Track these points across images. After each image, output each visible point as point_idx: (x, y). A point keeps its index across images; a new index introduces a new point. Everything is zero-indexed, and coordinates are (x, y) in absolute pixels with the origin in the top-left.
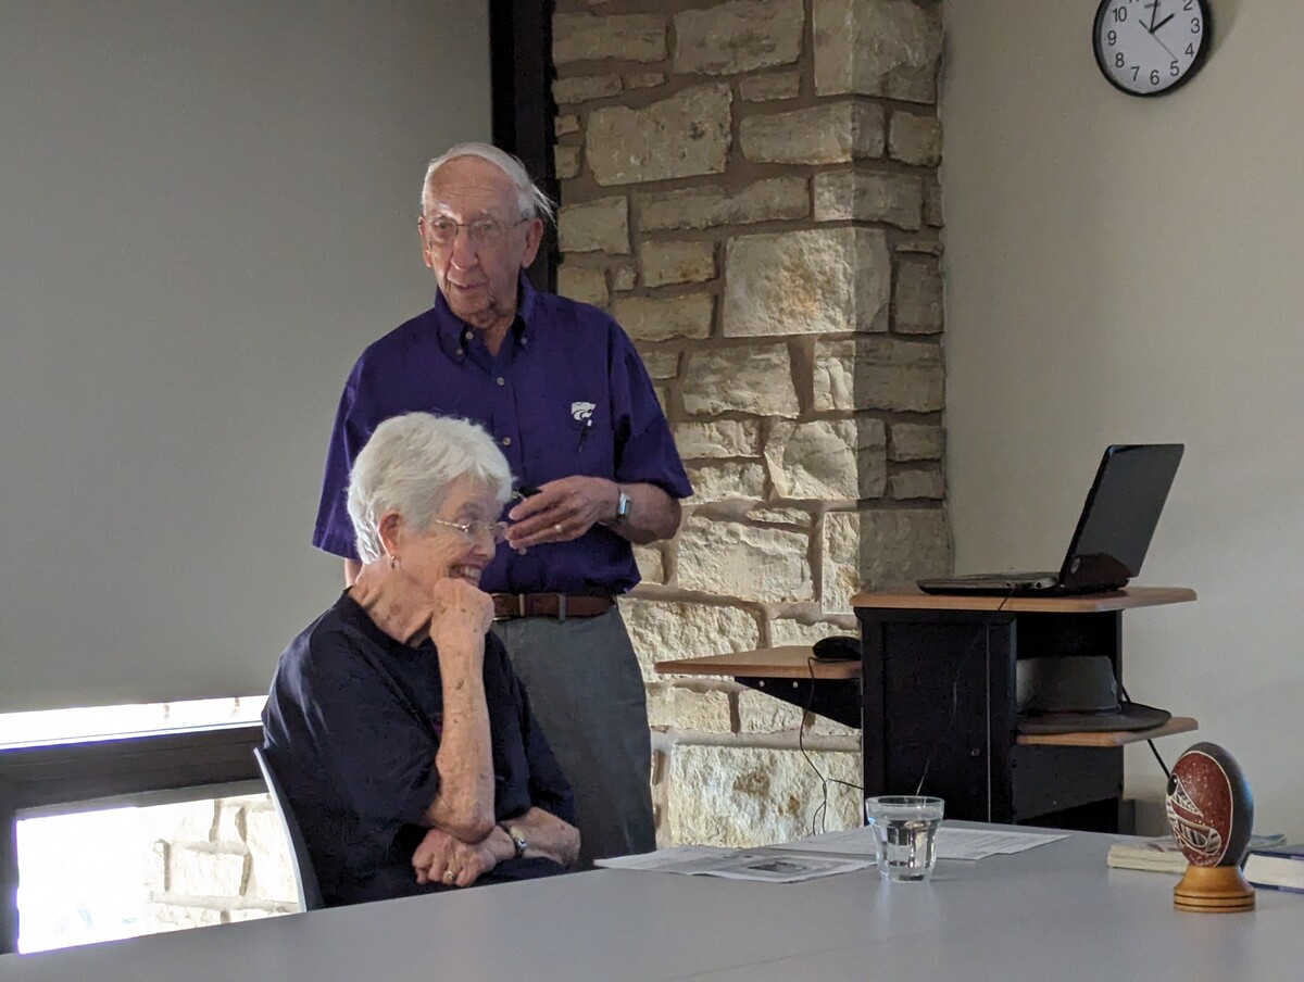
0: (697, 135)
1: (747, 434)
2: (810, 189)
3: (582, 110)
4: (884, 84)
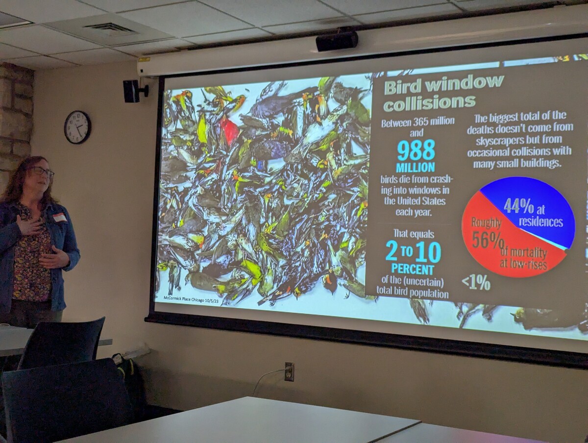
4: (12, 135)
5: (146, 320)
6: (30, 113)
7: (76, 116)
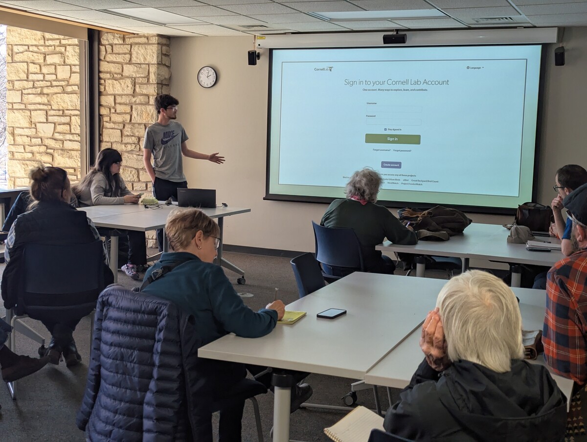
0: (128, 87)
2: (149, 98)
3: (105, 79)
4: (162, 82)
5: (264, 199)
6: (169, 66)
7: (207, 69)
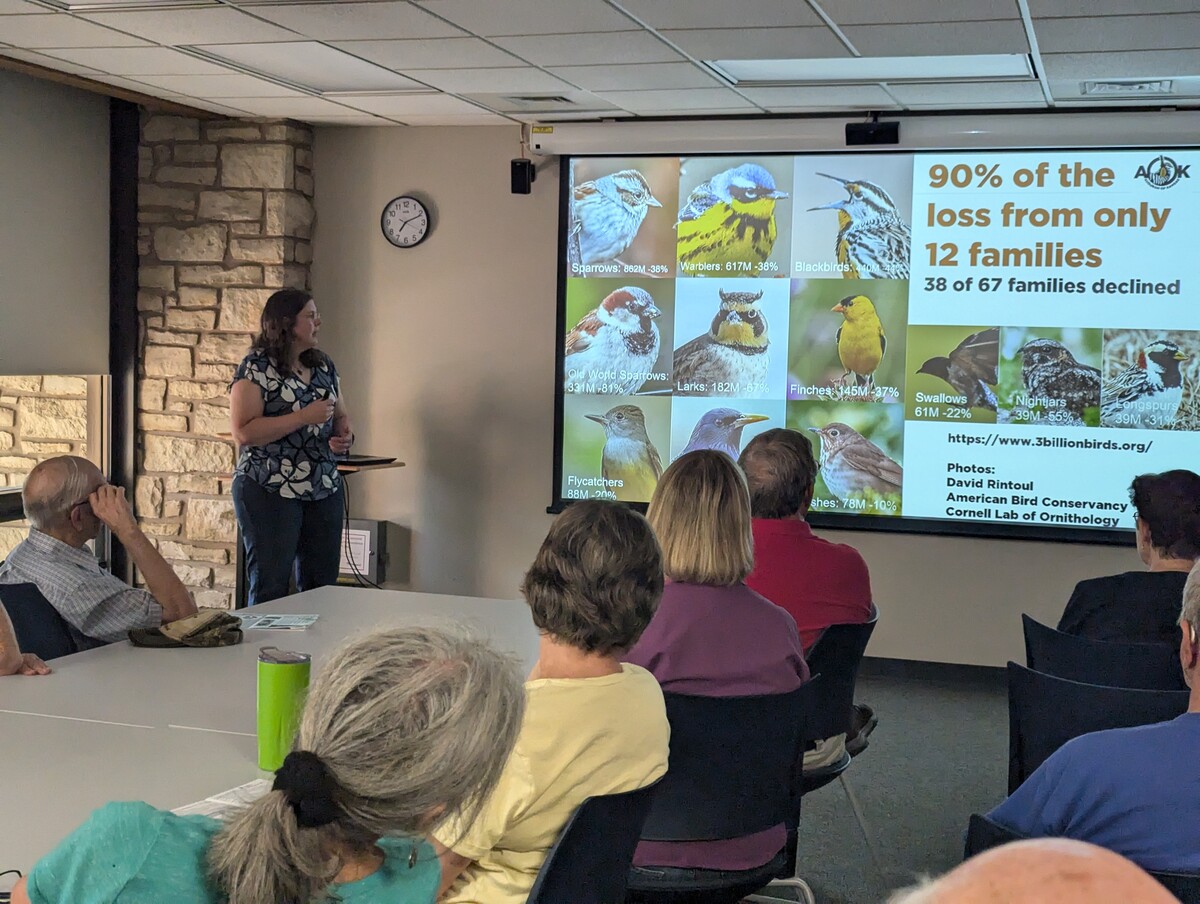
0: (210, 244)
1: (231, 371)
2: (263, 272)
3: (151, 226)
4: (295, 232)
5: (549, 511)
7: (402, 205)
